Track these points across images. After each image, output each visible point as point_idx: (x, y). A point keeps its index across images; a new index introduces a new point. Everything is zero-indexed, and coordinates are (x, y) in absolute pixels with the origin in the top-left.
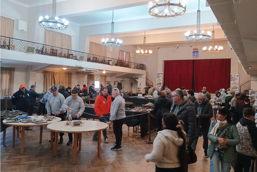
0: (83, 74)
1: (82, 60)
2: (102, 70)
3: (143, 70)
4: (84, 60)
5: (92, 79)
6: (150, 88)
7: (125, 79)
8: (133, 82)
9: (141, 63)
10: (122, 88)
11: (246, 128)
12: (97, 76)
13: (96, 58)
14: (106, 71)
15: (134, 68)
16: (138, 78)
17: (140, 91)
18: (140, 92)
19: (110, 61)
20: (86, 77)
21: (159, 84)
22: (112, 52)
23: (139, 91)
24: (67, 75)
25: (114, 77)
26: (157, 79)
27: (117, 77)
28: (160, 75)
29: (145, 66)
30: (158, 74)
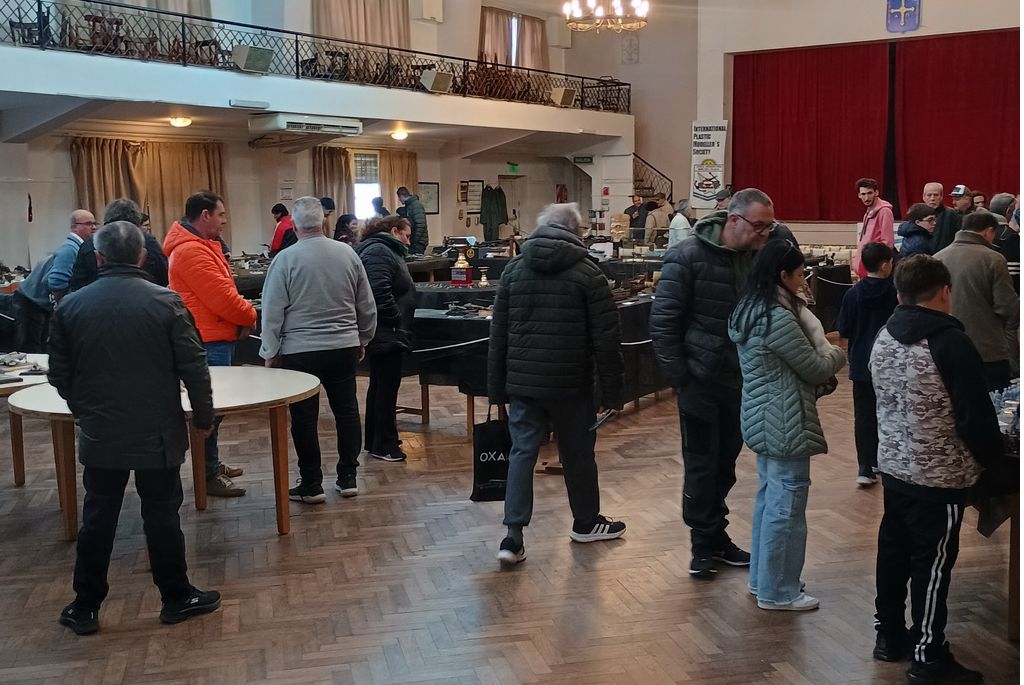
0: (285, 149)
1: (264, 70)
2: (389, 124)
3: (616, 110)
4: (272, 66)
5: (336, 176)
6: (653, 206)
7: (521, 169)
8: (568, 180)
9: (606, 74)
10: (510, 215)
11: (921, 351)
12: (365, 156)
13: (340, 54)
14: (410, 124)
15: (566, 103)
16: (589, 160)
17: (602, 226)
18: (599, 233)
19: (424, 67)
20: (304, 161)
21: (708, 186)
22: (439, 18)
23: (594, 227)
24: (196, 157)
25: (459, 157)
26: (696, 159)
27: (475, 158)
28: (708, 137)
29: (629, 90)
30: (698, 133)
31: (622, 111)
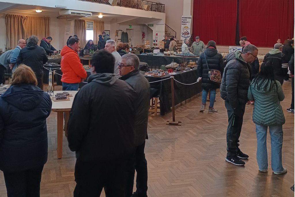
0: (68, 20)
2: (97, 13)
3: (160, 12)
5: (81, 28)
8: (145, 31)
9: (158, 1)
10: (129, 40)
12: (90, 22)
14: (103, 14)
16: (153, 25)
20: (73, 23)
21: (186, 34)
23: (154, 45)
24: (42, 21)
25: (116, 24)
26: (183, 26)
27: (120, 24)
28: (186, 20)
29: (164, 6)
30: (183, 19)
31: (162, 12)
